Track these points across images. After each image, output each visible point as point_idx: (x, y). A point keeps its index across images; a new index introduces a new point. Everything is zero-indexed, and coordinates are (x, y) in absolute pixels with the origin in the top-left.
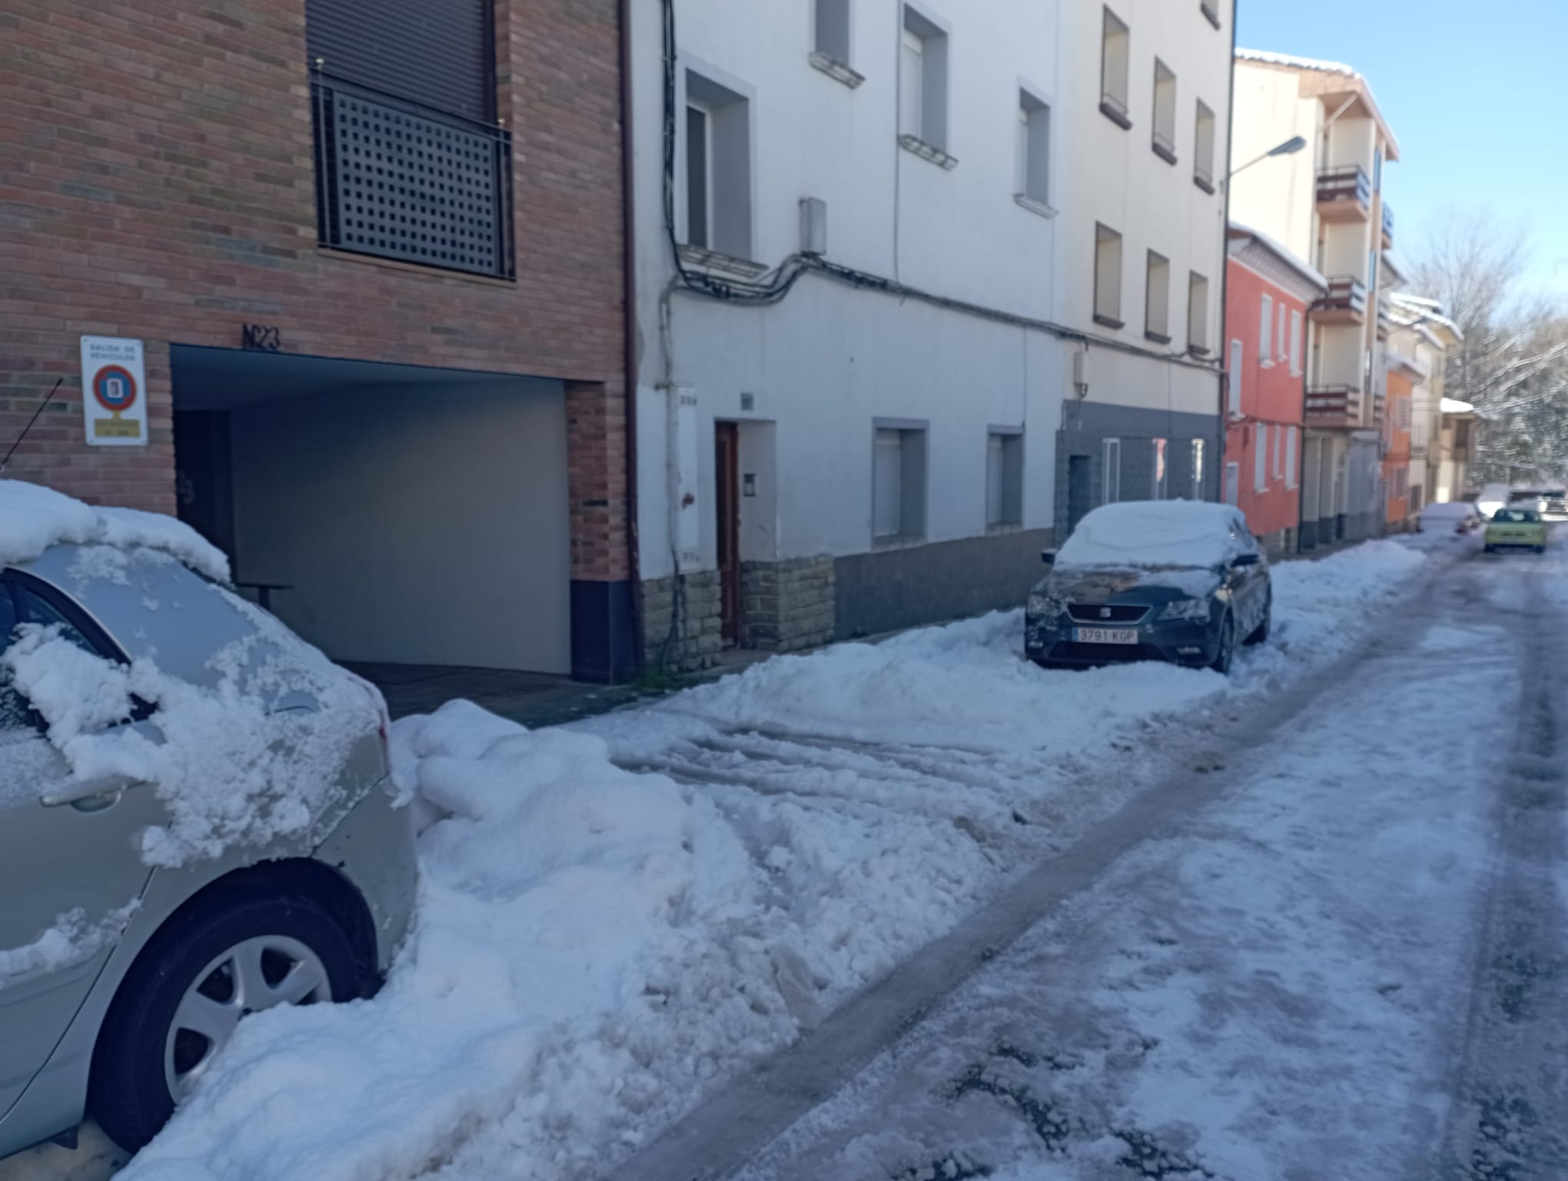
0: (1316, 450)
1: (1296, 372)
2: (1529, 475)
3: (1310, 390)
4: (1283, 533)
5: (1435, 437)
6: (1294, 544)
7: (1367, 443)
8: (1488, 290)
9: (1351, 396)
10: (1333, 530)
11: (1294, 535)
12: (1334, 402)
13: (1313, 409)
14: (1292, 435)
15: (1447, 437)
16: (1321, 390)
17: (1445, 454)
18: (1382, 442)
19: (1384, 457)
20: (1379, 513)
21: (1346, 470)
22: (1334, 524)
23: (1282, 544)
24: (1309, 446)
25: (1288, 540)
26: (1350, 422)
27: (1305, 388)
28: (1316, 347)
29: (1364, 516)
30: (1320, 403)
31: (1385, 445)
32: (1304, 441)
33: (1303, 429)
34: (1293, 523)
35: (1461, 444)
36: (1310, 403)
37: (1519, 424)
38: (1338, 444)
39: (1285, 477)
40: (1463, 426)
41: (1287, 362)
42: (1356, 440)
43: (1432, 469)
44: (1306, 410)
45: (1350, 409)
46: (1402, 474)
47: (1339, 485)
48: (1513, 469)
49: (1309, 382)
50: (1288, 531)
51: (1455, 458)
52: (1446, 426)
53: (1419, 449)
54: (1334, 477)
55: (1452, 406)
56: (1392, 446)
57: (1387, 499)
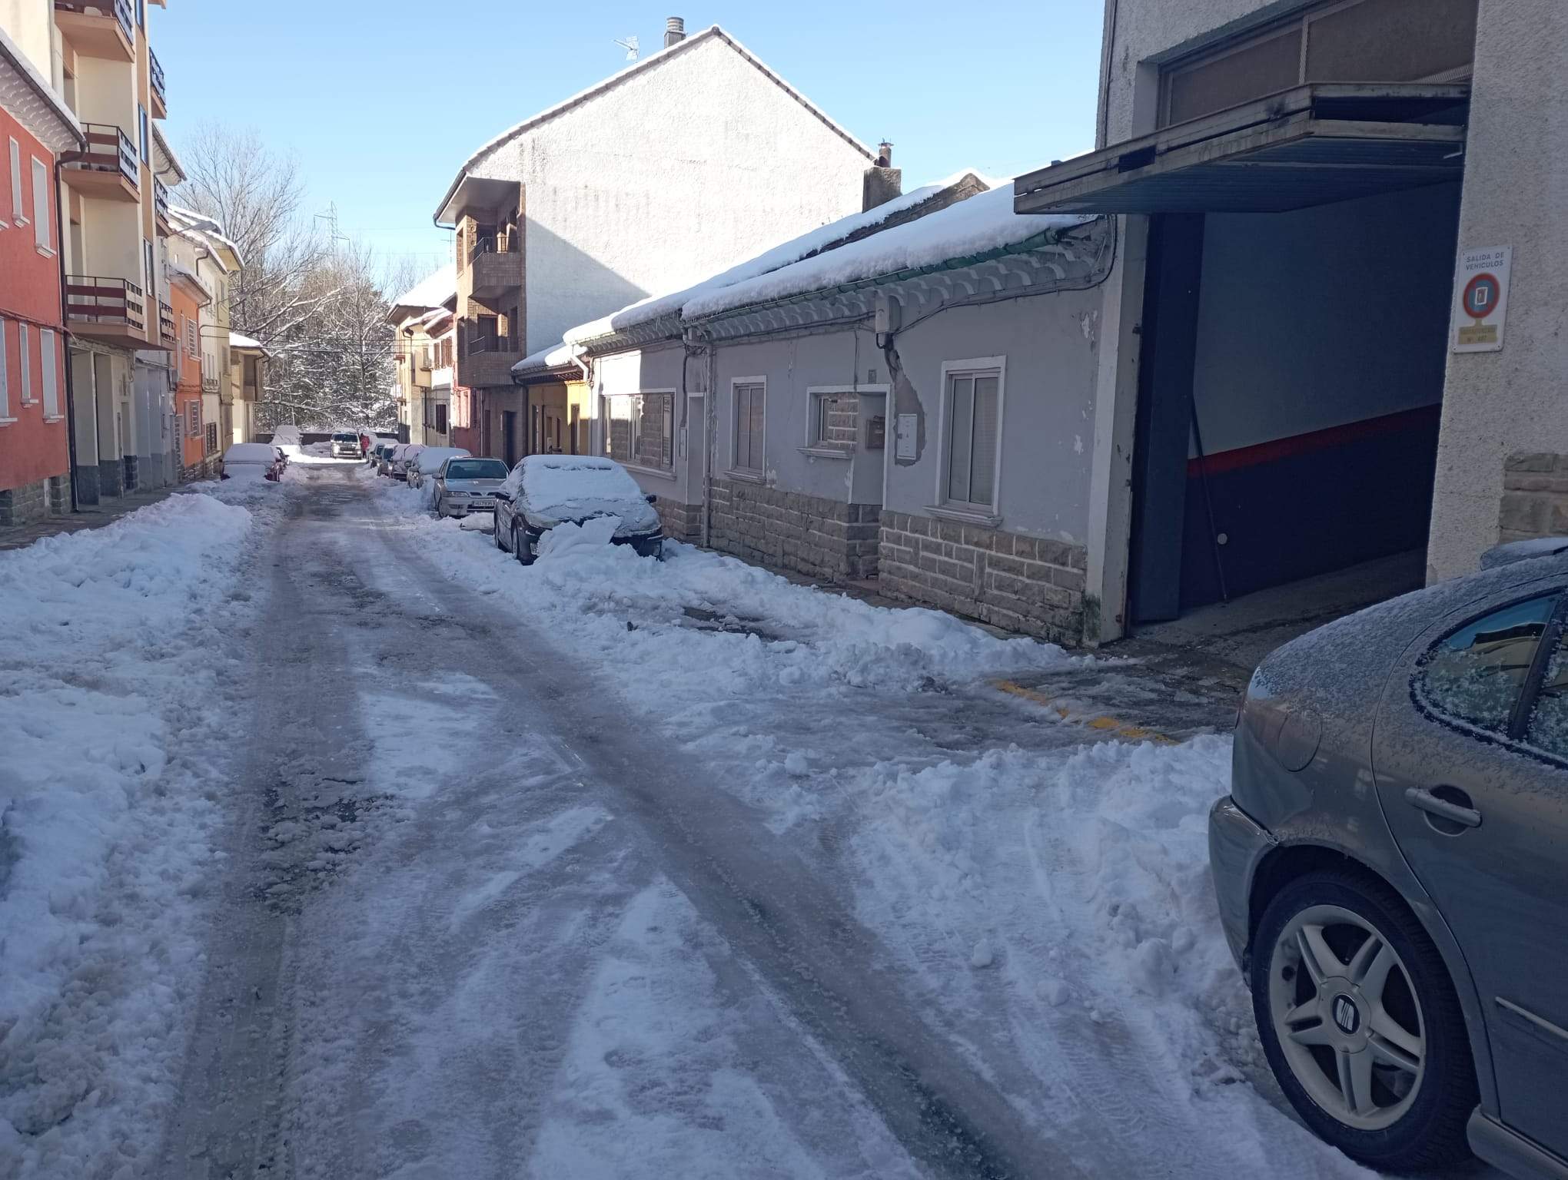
0: (85, 368)
1: (48, 250)
2: (312, 418)
3: (70, 281)
4: (46, 483)
5: (225, 372)
6: (65, 499)
7: (155, 368)
8: (261, 226)
9: (130, 296)
10: (121, 478)
11: (64, 486)
12: (104, 301)
13: (79, 309)
14: (50, 343)
15: (237, 373)
16: (86, 282)
17: (236, 392)
18: (171, 369)
19: (175, 387)
20: (175, 455)
21: (131, 401)
22: (122, 469)
23: (47, 502)
24: (76, 362)
25: (55, 494)
26: (133, 332)
27: (64, 277)
28: (74, 223)
29: (157, 458)
30: (88, 300)
31: (175, 372)
32: (68, 357)
33: (66, 334)
34: (64, 471)
35: (251, 382)
36: (72, 299)
37: (299, 366)
38: (117, 364)
39: (42, 400)
40: (251, 363)
41: (31, 229)
42: (139, 360)
43: (226, 405)
44: (67, 309)
45: (131, 314)
46: (197, 411)
47: (124, 418)
48: (300, 410)
49: (68, 270)
50: (54, 481)
51: (245, 397)
52: (235, 362)
53: (211, 382)
54: (117, 409)
55: (237, 340)
56: (182, 376)
57: (182, 437)
